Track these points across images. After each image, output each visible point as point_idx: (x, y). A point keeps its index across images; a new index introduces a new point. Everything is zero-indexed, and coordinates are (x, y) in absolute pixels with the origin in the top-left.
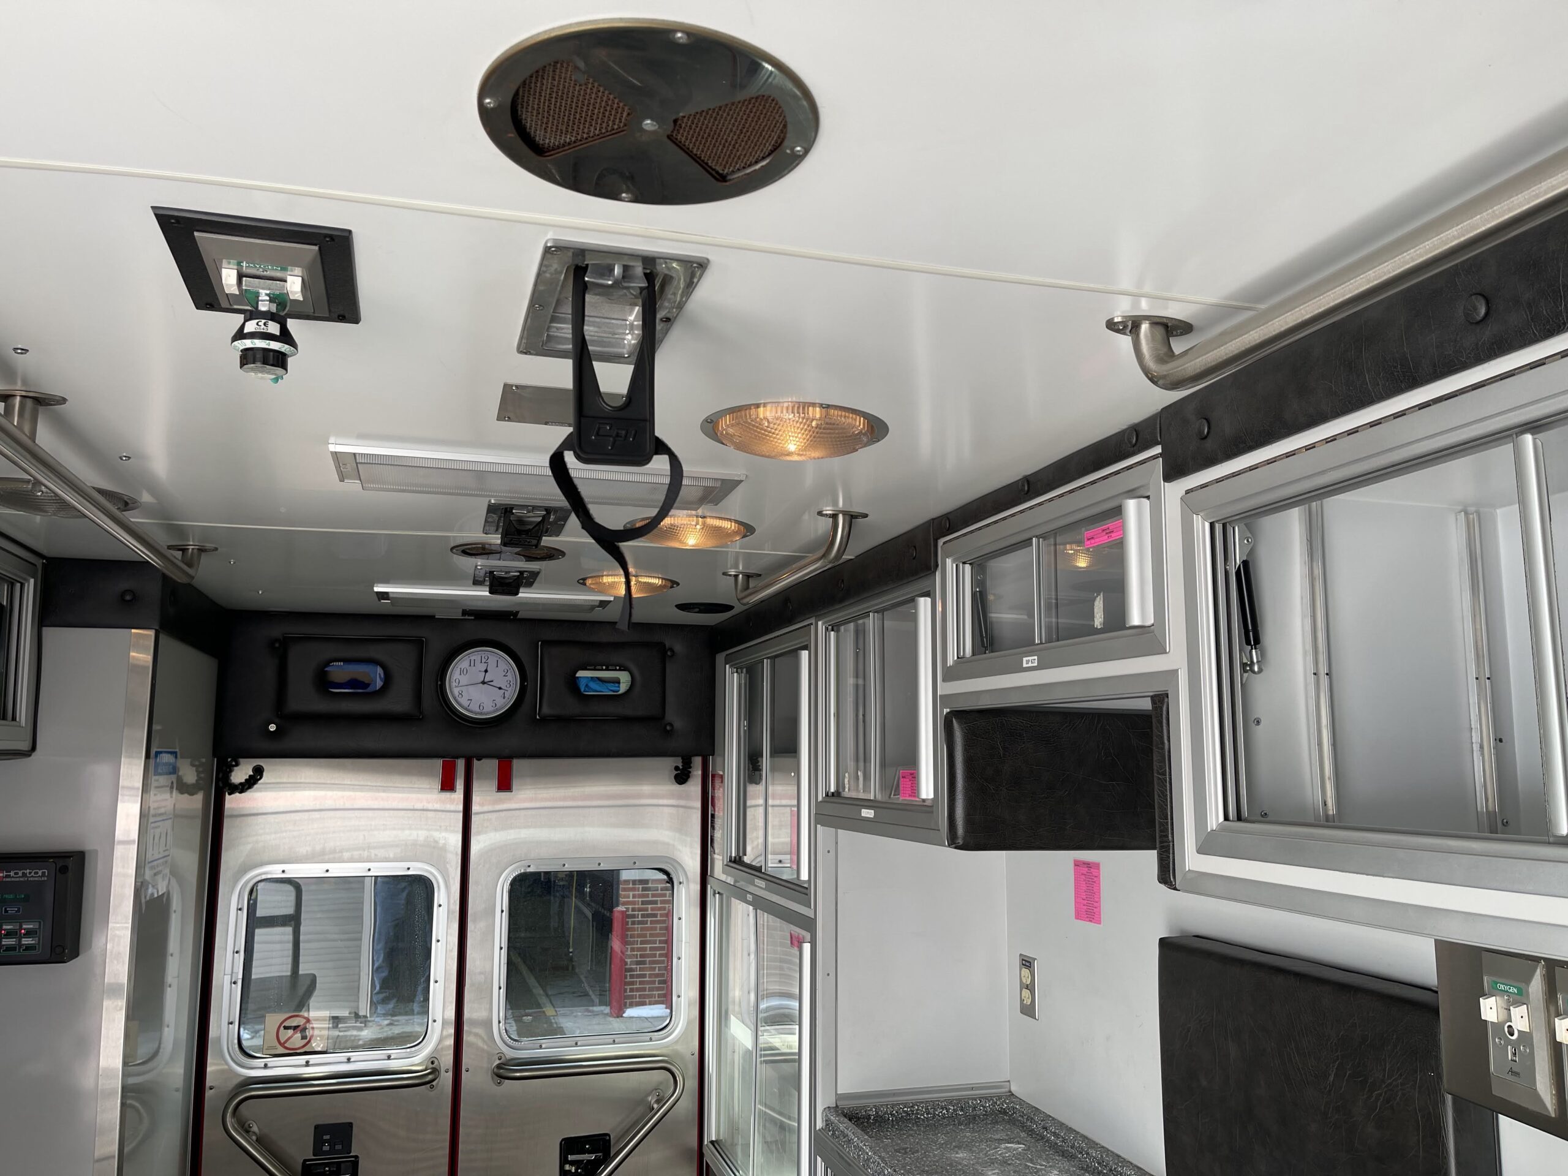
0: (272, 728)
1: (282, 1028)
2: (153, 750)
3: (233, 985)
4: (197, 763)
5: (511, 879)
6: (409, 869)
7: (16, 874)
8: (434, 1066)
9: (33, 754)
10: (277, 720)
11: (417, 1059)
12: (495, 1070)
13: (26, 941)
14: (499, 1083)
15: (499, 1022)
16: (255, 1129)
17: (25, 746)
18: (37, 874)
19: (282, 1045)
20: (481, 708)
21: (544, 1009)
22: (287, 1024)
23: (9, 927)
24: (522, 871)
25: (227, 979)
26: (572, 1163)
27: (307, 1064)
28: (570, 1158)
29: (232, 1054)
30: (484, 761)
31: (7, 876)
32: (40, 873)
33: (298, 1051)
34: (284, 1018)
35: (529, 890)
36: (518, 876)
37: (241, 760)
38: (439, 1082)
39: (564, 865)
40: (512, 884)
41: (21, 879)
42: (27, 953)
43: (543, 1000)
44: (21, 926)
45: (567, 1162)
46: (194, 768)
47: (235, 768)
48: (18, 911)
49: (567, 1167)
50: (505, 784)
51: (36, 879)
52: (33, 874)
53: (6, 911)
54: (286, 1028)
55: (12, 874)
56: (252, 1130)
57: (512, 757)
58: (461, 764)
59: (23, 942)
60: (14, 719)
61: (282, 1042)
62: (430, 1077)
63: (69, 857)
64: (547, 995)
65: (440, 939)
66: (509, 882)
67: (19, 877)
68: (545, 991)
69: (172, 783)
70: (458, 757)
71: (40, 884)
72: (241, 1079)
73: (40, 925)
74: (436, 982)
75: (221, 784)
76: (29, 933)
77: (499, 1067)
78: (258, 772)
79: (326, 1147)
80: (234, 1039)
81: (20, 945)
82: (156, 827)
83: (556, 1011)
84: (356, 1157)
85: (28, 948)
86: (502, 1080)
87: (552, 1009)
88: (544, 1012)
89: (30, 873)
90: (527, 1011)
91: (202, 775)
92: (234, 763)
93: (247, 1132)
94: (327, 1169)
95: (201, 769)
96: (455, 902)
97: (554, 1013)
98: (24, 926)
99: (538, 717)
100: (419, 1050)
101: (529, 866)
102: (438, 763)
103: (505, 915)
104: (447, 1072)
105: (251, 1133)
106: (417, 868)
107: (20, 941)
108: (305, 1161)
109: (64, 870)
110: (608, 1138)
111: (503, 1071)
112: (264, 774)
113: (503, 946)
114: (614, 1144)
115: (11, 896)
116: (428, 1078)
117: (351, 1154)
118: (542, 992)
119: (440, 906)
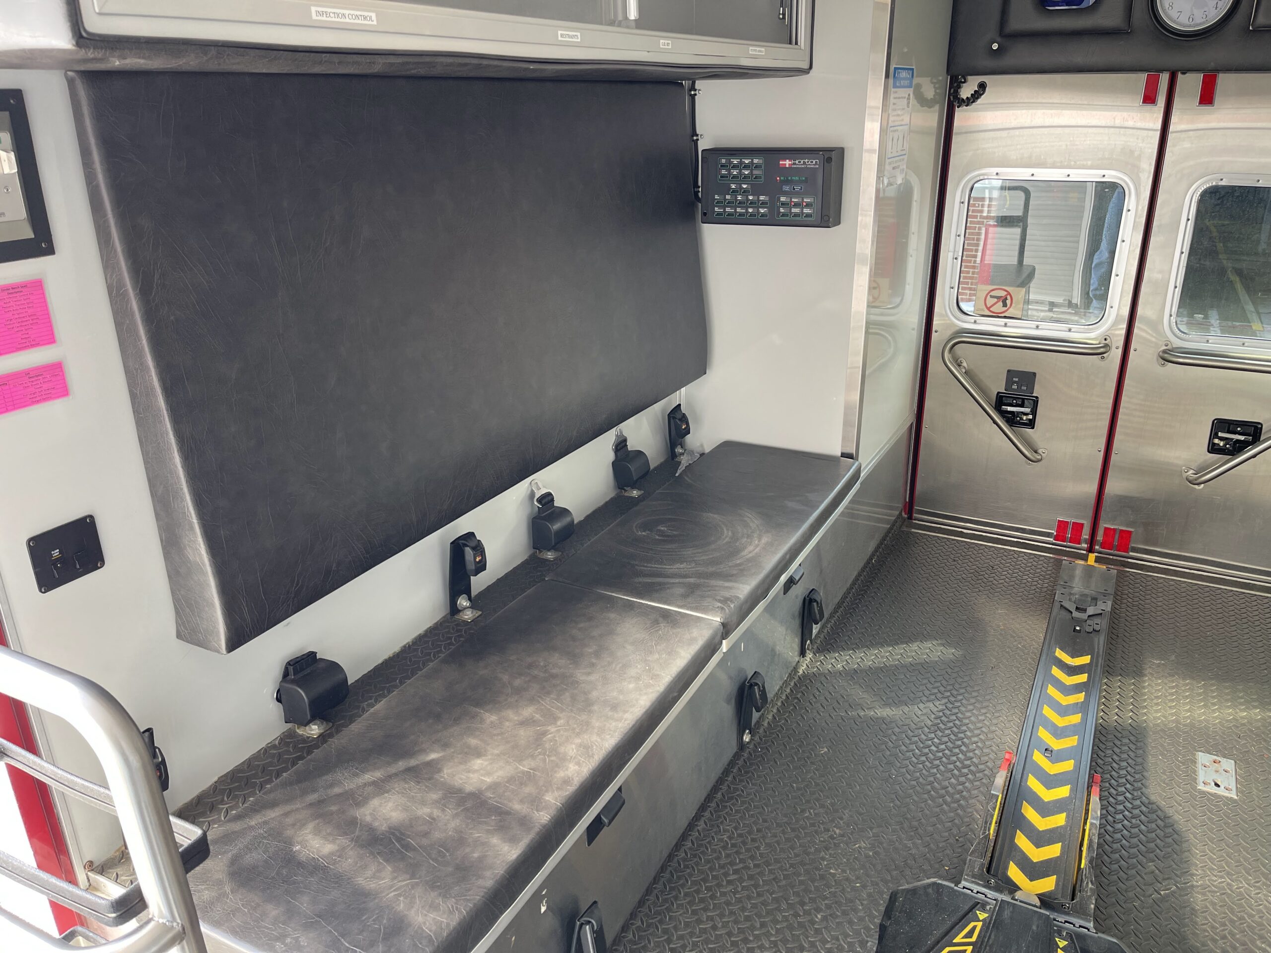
0: (995, 46)
1: (989, 297)
2: (893, 66)
3: (955, 260)
4: (935, 81)
5: (1201, 191)
6: (1104, 176)
7: (799, 162)
8: (1106, 342)
9: (811, 72)
10: (999, 39)
11: (1092, 335)
12: (1161, 353)
13: (806, 211)
14: (1163, 365)
15: (1171, 316)
16: (965, 364)
17: (805, 66)
18: (812, 163)
19: (988, 309)
20: (1191, 19)
21: (1252, 324)
22: (993, 294)
23: (796, 200)
24: (1214, 184)
25: (950, 255)
26: (1221, 439)
27: (1006, 325)
28: (1220, 434)
29: (952, 310)
30: (1189, 76)
31: (794, 164)
32: (814, 162)
33: (1000, 315)
34: (991, 289)
35: (1219, 202)
36: (1212, 187)
37: (969, 78)
38: (1109, 355)
39: (1259, 181)
40: (1203, 195)
41: (803, 166)
42: (806, 219)
43: (1254, 317)
44: (803, 200)
45: (1216, 436)
46: (933, 85)
47: (964, 84)
48: (801, 189)
49: (1216, 441)
50: (1207, 98)
51: (812, 166)
52: (810, 163)
53: (794, 189)
54: (991, 297)
55: (797, 162)
56: (963, 364)
57: (1218, 71)
58: (1164, 78)
59: (804, 211)
60: (796, 43)
61: (988, 306)
62: (1102, 350)
63: (833, 151)
64: (1258, 313)
65: (1125, 239)
66: (1199, 193)
67: (802, 165)
68: (1256, 308)
69: (909, 95)
70: (1162, 71)
71: (814, 170)
72: (957, 328)
73: (814, 200)
74: (1117, 275)
75: (952, 98)
76: (808, 205)
77: (1164, 352)
78: (982, 86)
79: (1014, 387)
80: (953, 299)
81: (803, 213)
82: (895, 131)
83: (1263, 327)
84: (1037, 397)
85: (808, 215)
86: (1166, 363)
87: (1260, 324)
88: (1251, 326)
89: (808, 162)
90: (1234, 323)
91: (937, 91)
92: (963, 80)
93: (959, 366)
94: (1015, 401)
95: (937, 86)
96: (1143, 208)
97: (1261, 329)
98: (805, 200)
99: (1251, 28)
100: (1097, 328)
101: (1222, 180)
102: (1142, 78)
103: (1191, 224)
104: (1117, 348)
105: (961, 367)
106: (1111, 176)
107: (802, 210)
108: (998, 393)
109: (829, 160)
110: (1260, 426)
111: (1167, 357)
112: (987, 89)
113: (1184, 251)
114: (1265, 433)
115: (797, 178)
116: (1101, 351)
117: (1033, 395)
118: (1253, 309)
119: (1129, 210)
